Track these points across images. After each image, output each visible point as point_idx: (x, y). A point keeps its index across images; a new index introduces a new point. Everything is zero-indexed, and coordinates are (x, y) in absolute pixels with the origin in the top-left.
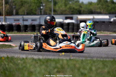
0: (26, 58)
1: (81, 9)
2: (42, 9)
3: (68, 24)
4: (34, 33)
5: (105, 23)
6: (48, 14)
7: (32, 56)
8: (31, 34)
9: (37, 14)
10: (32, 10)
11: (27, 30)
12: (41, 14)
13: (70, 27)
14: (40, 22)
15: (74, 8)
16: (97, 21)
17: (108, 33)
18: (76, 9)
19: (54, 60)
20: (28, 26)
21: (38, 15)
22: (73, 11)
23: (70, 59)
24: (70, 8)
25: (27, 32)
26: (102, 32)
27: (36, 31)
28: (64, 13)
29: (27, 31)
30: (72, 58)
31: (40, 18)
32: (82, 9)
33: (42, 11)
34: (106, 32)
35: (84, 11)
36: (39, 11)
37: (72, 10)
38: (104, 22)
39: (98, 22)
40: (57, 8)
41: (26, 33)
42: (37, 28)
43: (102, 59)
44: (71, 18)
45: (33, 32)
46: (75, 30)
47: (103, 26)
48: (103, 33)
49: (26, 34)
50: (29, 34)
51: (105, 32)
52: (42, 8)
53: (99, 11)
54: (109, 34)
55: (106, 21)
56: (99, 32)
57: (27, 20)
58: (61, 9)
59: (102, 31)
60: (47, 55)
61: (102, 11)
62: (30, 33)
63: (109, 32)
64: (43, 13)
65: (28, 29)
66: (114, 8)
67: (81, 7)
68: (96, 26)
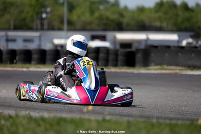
0: (17, 116)
2: (44, 19)
3: (98, 50)
4: (28, 65)
5: (172, 48)
6: (56, 28)
7: (28, 112)
8: (23, 67)
9: (35, 28)
10: (25, 19)
11: (15, 59)
12: (42, 29)
13: (101, 55)
14: (40, 45)
16: (155, 44)
17: (176, 70)
18: (113, 21)
19: (72, 121)
20: (17, 53)
21: (37, 30)
22: (105, 24)
23: (104, 120)
24: (101, 18)
25: (16, 63)
26: (165, 67)
27: (33, 62)
28: (88, 27)
29: (15, 61)
30: (108, 118)
31: (40, 37)
32: (125, 21)
33: (46, 22)
34: (173, 67)
35: (128, 25)
36: (39, 22)
37: (105, 22)
38: (169, 47)
39: (156, 47)
40: (74, 17)
41: (14, 65)
42: (35, 56)
43: (168, 121)
44: (103, 38)
45: (27, 63)
46: (110, 63)
47: (167, 54)
48: (166, 69)
49: (13, 67)
50: (19, 67)
51: (169, 67)
52: (44, 16)
53: (158, 24)
54: (178, 71)
55: (171, 44)
56: (159, 67)
57: (14, 40)
58: (83, 18)
59: (164, 64)
60: (57, 111)
61: (164, 25)
62: (20, 65)
63: (178, 68)
64: (46, 27)
65: (17, 58)
66: (188, 20)
67: (122, 15)
68: (152, 55)
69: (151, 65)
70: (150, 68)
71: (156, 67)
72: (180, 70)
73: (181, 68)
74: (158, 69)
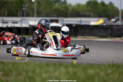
2: (24, 10)
9: (19, 16)
12: (23, 16)
22: (58, 14)
26: (87, 37)
28: (49, 15)
31: (21, 21)
44: (57, 21)
47: (87, 30)
54: (93, 39)
59: (86, 35)
64: (25, 15)
67: (68, 9)
68: (79, 30)
69: (79, 36)
70: (78, 37)
71: (81, 37)
73: (95, 37)
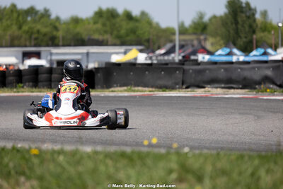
1: (55, 33)
15: (38, 32)
24: (30, 33)
34: (140, 88)
48: (134, 91)
51: (136, 88)
56: (125, 88)
61: (107, 37)
63: (147, 89)
66: (133, 31)
72: (150, 91)
73: (151, 89)
74: (125, 91)
